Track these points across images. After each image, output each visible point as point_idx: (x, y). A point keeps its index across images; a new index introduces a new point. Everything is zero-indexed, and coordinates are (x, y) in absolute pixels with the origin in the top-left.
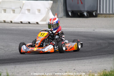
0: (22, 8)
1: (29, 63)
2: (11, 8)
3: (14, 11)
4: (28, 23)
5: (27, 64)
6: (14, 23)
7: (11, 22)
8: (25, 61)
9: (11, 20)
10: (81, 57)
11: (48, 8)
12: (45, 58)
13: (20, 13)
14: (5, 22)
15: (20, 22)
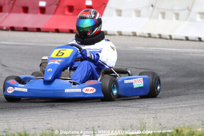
2: (174, 10)
4: (197, 39)
15: (184, 39)
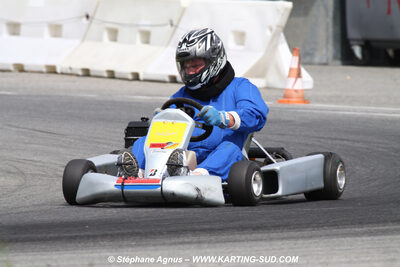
0: (177, 27)
1: (175, 244)
3: (146, 37)
5: (164, 244)
6: (145, 80)
7: (136, 77)
8: (161, 233)
9: (135, 70)
10: (385, 222)
11: (274, 28)
12: (241, 223)
13: (169, 43)
14: (112, 75)
